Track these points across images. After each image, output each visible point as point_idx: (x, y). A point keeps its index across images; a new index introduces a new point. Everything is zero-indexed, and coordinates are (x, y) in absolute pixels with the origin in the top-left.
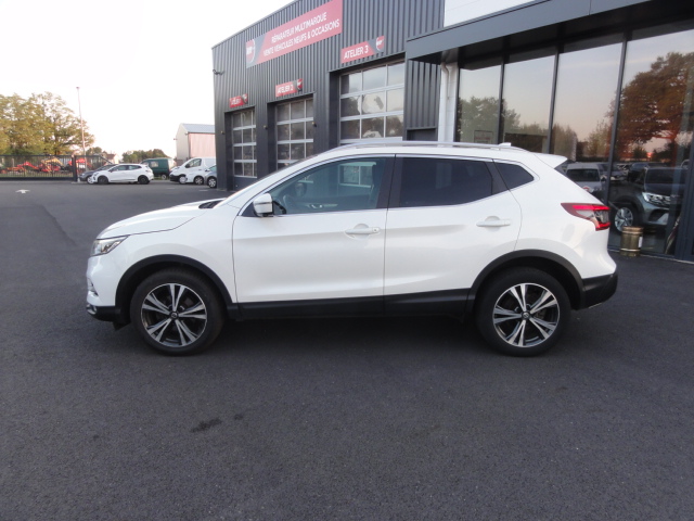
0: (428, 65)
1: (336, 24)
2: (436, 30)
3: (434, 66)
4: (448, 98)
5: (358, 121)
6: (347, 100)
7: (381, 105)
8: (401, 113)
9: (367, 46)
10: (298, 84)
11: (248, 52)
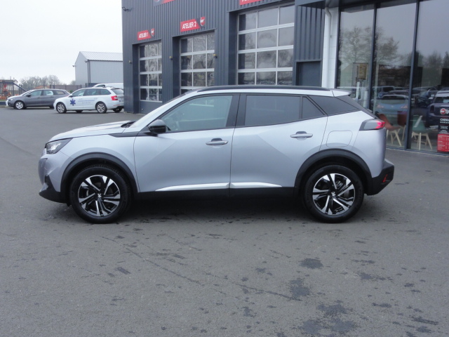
0: (314, 9)
3: (319, 10)
4: (331, 37)
5: (254, 53)
6: (244, 35)
7: (275, 41)
8: (292, 47)
10: (202, 21)
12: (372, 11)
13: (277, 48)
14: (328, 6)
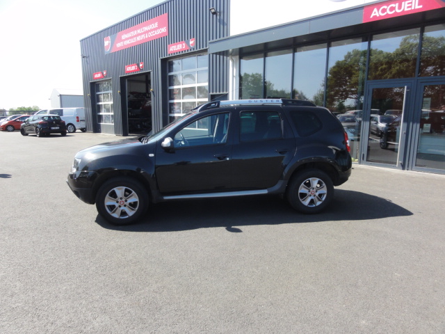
0: (221, 57)
1: (164, 30)
2: (225, 37)
3: (225, 57)
5: (179, 89)
6: (172, 76)
7: (194, 80)
8: (207, 84)
9: (184, 44)
10: (141, 65)
11: (105, 45)
12: (262, 59)
13: (196, 85)
14: (231, 54)
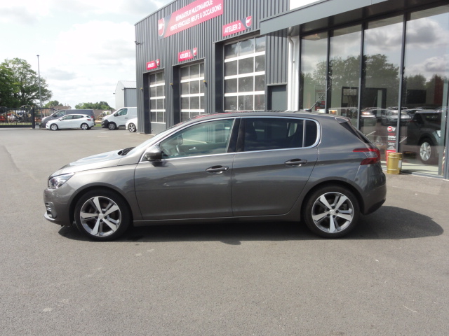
1: (219, 8)
2: (285, 12)
3: (284, 39)
6: (229, 63)
7: (252, 67)
9: (240, 24)
10: (194, 52)
11: (159, 29)
12: (326, 40)
13: (254, 74)
14: (290, 35)
